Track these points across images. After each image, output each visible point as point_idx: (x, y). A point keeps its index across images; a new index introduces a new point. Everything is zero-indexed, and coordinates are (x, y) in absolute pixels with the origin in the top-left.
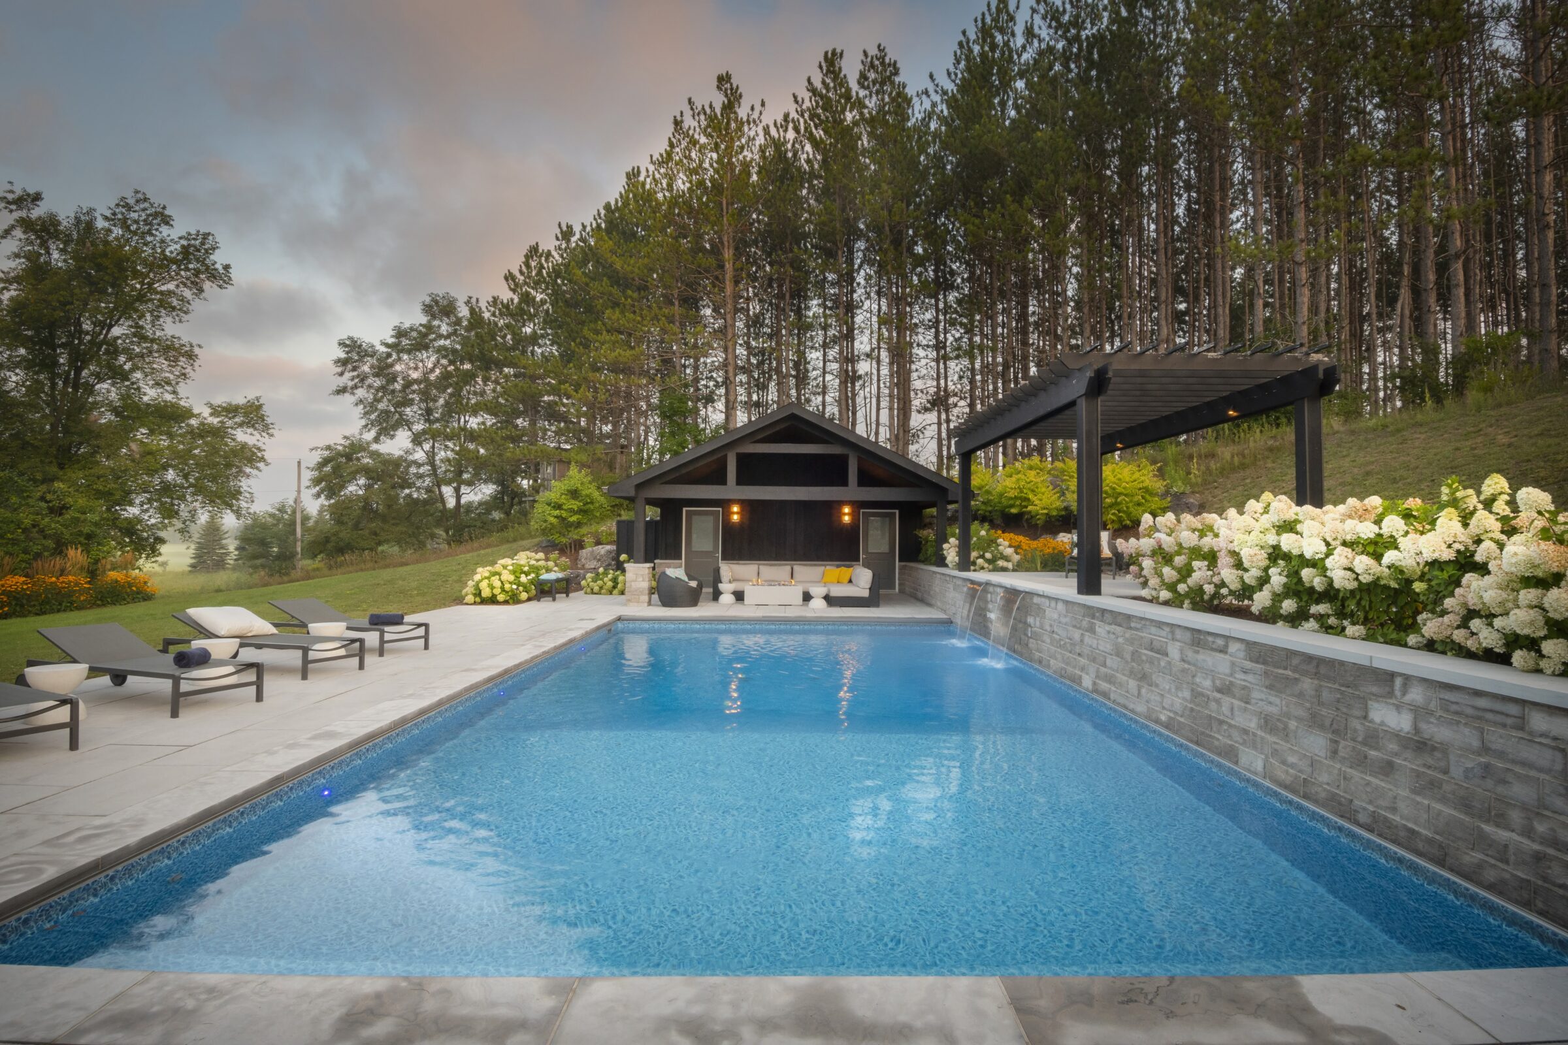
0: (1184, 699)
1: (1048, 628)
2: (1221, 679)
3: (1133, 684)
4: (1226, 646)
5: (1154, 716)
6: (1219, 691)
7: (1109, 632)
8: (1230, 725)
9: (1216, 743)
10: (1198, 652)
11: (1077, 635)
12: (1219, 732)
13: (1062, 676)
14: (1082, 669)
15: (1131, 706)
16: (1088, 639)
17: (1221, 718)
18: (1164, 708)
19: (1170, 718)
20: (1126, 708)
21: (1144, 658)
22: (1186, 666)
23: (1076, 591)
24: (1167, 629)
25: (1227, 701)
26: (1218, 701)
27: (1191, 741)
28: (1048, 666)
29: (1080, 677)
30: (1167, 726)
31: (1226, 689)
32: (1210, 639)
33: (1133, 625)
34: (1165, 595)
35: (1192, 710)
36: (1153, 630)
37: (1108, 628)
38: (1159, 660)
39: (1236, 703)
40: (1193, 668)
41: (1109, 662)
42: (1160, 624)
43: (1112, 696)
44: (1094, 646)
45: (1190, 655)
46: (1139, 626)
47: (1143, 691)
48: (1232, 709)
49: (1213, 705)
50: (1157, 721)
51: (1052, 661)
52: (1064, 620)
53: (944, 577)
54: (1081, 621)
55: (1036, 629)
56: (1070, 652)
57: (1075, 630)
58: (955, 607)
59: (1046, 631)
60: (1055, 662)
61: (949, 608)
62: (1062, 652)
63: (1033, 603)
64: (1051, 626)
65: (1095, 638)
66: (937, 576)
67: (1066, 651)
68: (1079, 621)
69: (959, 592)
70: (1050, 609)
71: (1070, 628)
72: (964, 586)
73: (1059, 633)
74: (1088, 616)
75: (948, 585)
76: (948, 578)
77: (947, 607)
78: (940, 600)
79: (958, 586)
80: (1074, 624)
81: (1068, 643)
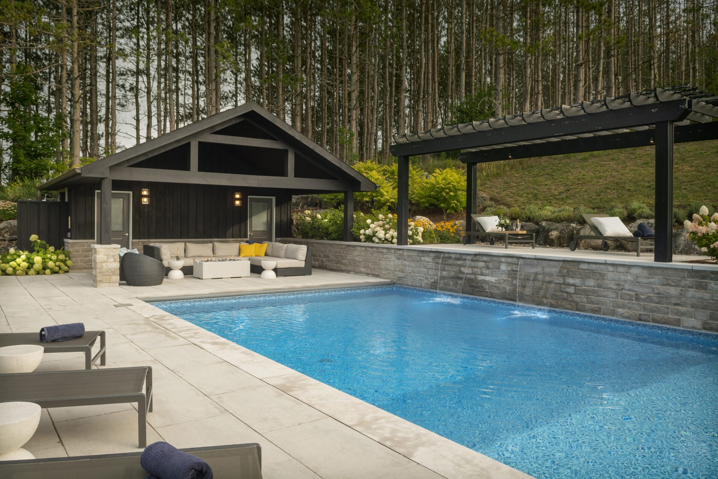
1: (614, 287)
11: (671, 291)
23: (652, 260)
29: (679, 320)
51: (620, 310)
52: (645, 281)
53: (375, 250)
54: (680, 281)
55: (584, 287)
56: (658, 303)
57: (668, 287)
58: (403, 272)
59: (608, 288)
60: (626, 310)
61: (388, 273)
62: (642, 303)
63: (578, 268)
64: (618, 285)
65: (707, 293)
66: (358, 248)
67: (648, 302)
68: (675, 281)
69: (411, 261)
70: (615, 273)
71: (657, 286)
72: (423, 256)
73: (636, 290)
74: (692, 277)
75: (385, 256)
76: (384, 251)
77: (384, 272)
78: (365, 267)
79: (409, 256)
80: (665, 283)
81: (654, 296)
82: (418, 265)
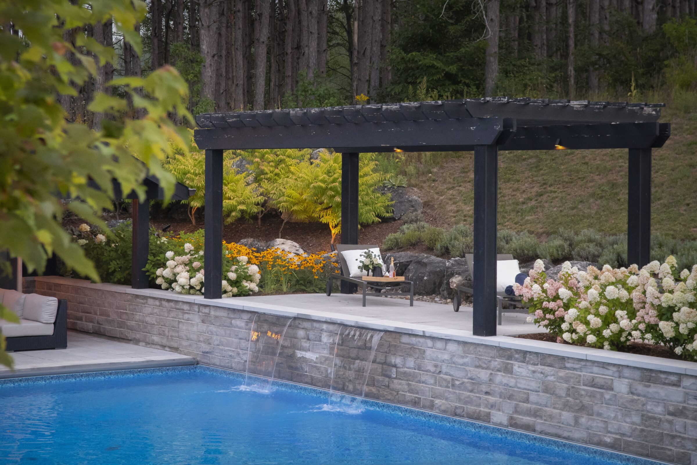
0: (633, 423)
1: (432, 369)
2: (673, 405)
3: (567, 416)
4: (680, 381)
5: (596, 439)
6: (671, 414)
7: (534, 372)
8: (684, 438)
9: (669, 453)
10: (649, 386)
11: (484, 375)
12: (671, 444)
13: (456, 415)
14: (492, 406)
15: (566, 434)
16: (500, 378)
17: (674, 433)
18: (609, 432)
19: (616, 439)
20: (559, 436)
21: (583, 393)
22: (635, 397)
23: (472, 332)
24: (615, 369)
25: (679, 422)
26: (670, 422)
27: (641, 455)
28: (432, 406)
29: (489, 413)
30: (612, 446)
31: (680, 413)
32: (663, 376)
33: (568, 365)
34: (591, 338)
35: (642, 430)
36: (596, 369)
37: (532, 368)
38: (602, 395)
39: (689, 422)
40: (643, 399)
41: (533, 397)
42: (604, 365)
43: (538, 428)
44: (511, 384)
45: (640, 388)
46: (577, 366)
47: (583, 420)
48: (685, 427)
49: (666, 425)
50: (600, 443)
51: (437, 401)
52: (461, 361)
53: (172, 304)
54: (490, 361)
55: (406, 369)
56: (471, 391)
57: (480, 370)
58: (210, 344)
59: (427, 371)
60: (444, 401)
61: (190, 345)
62: (457, 391)
63: (400, 342)
64: (436, 366)
65: (512, 378)
66: (150, 301)
67: (463, 391)
68: (486, 362)
69: (220, 326)
70: (434, 350)
71: (471, 368)
72: (234, 318)
73: (452, 373)
74: (500, 357)
75: (186, 316)
76: (186, 307)
77: (185, 343)
78: (160, 334)
79: (216, 317)
80: (478, 364)
81: (468, 382)
82: (228, 332)
